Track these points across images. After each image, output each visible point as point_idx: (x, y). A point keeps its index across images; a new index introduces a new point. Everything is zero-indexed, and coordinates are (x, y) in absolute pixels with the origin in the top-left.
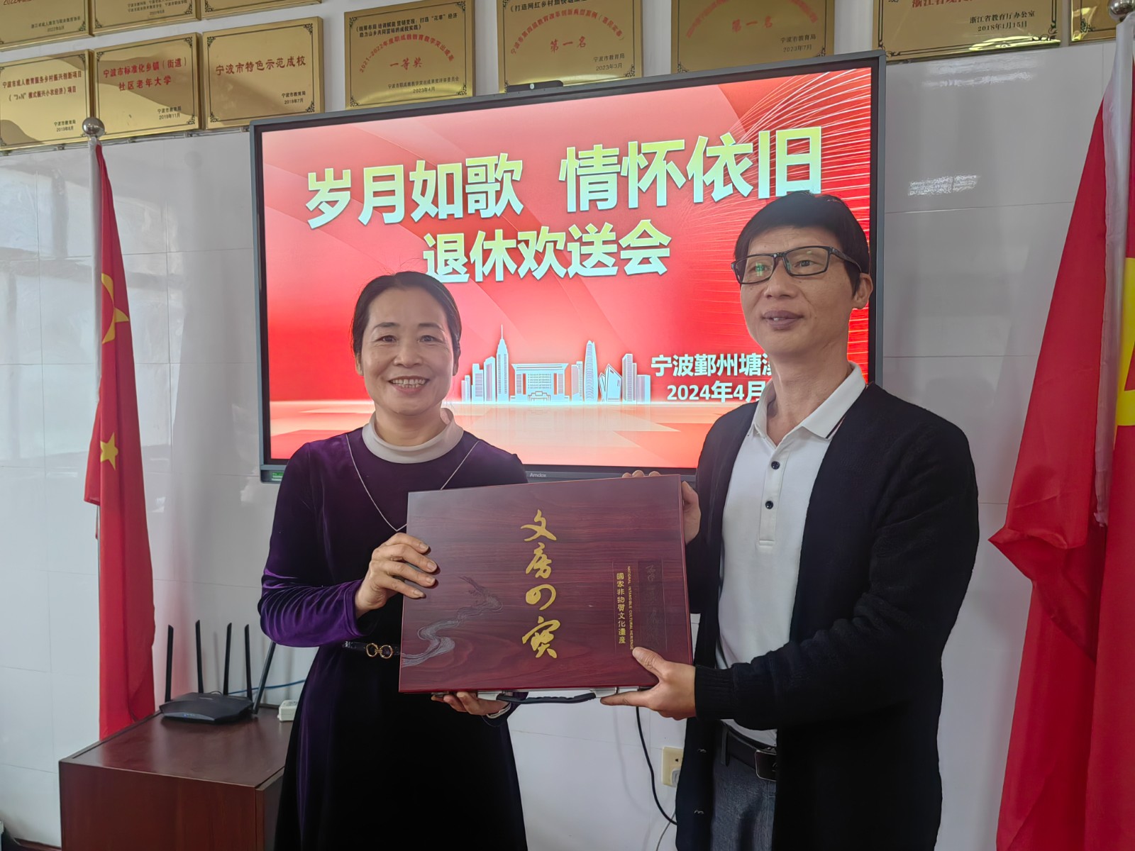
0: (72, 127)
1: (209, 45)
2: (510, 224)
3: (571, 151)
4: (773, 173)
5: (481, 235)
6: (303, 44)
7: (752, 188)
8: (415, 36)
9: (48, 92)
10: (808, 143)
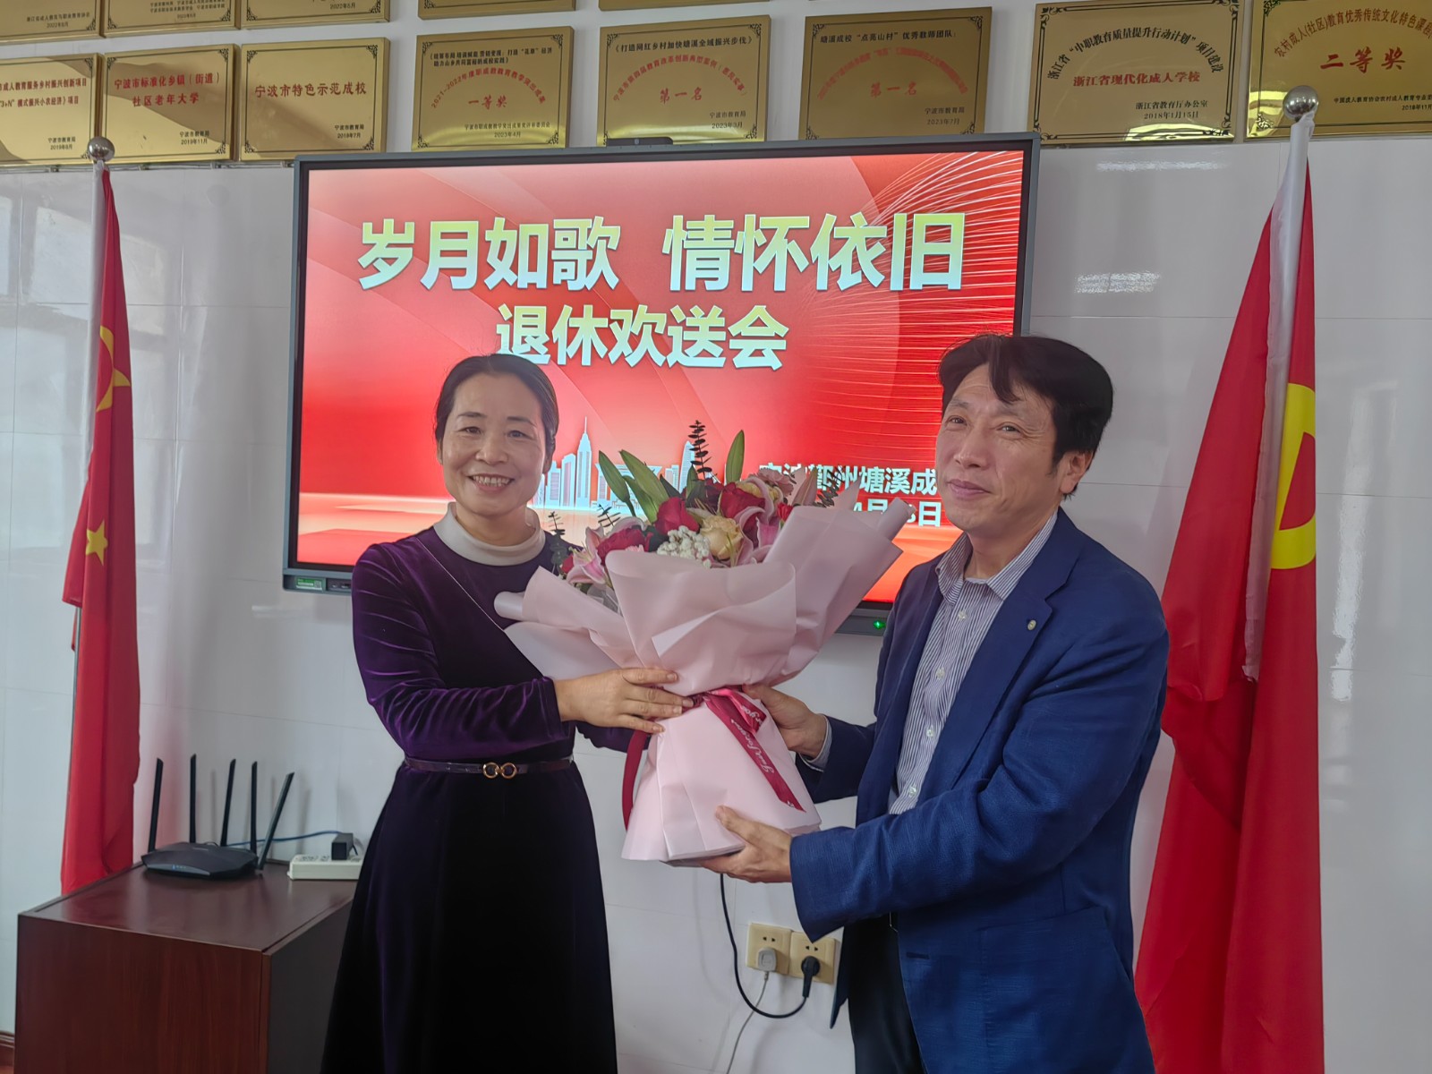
0: (71, 146)
1: (248, 61)
2: (601, 299)
3: (678, 219)
4: (908, 262)
5: (567, 310)
6: (365, 69)
7: (883, 277)
8: (500, 71)
9: (43, 101)
10: (949, 231)
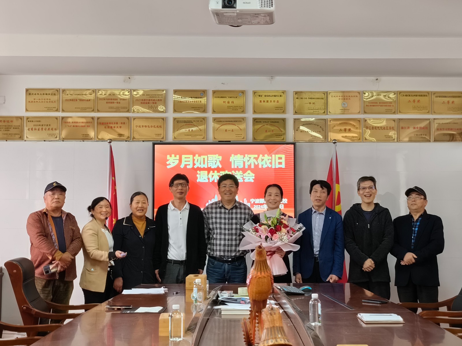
0: (88, 136)
1: (134, 120)
3: (233, 155)
4: (275, 163)
5: (211, 172)
7: (271, 166)
8: (192, 125)
9: (80, 126)
10: (282, 158)
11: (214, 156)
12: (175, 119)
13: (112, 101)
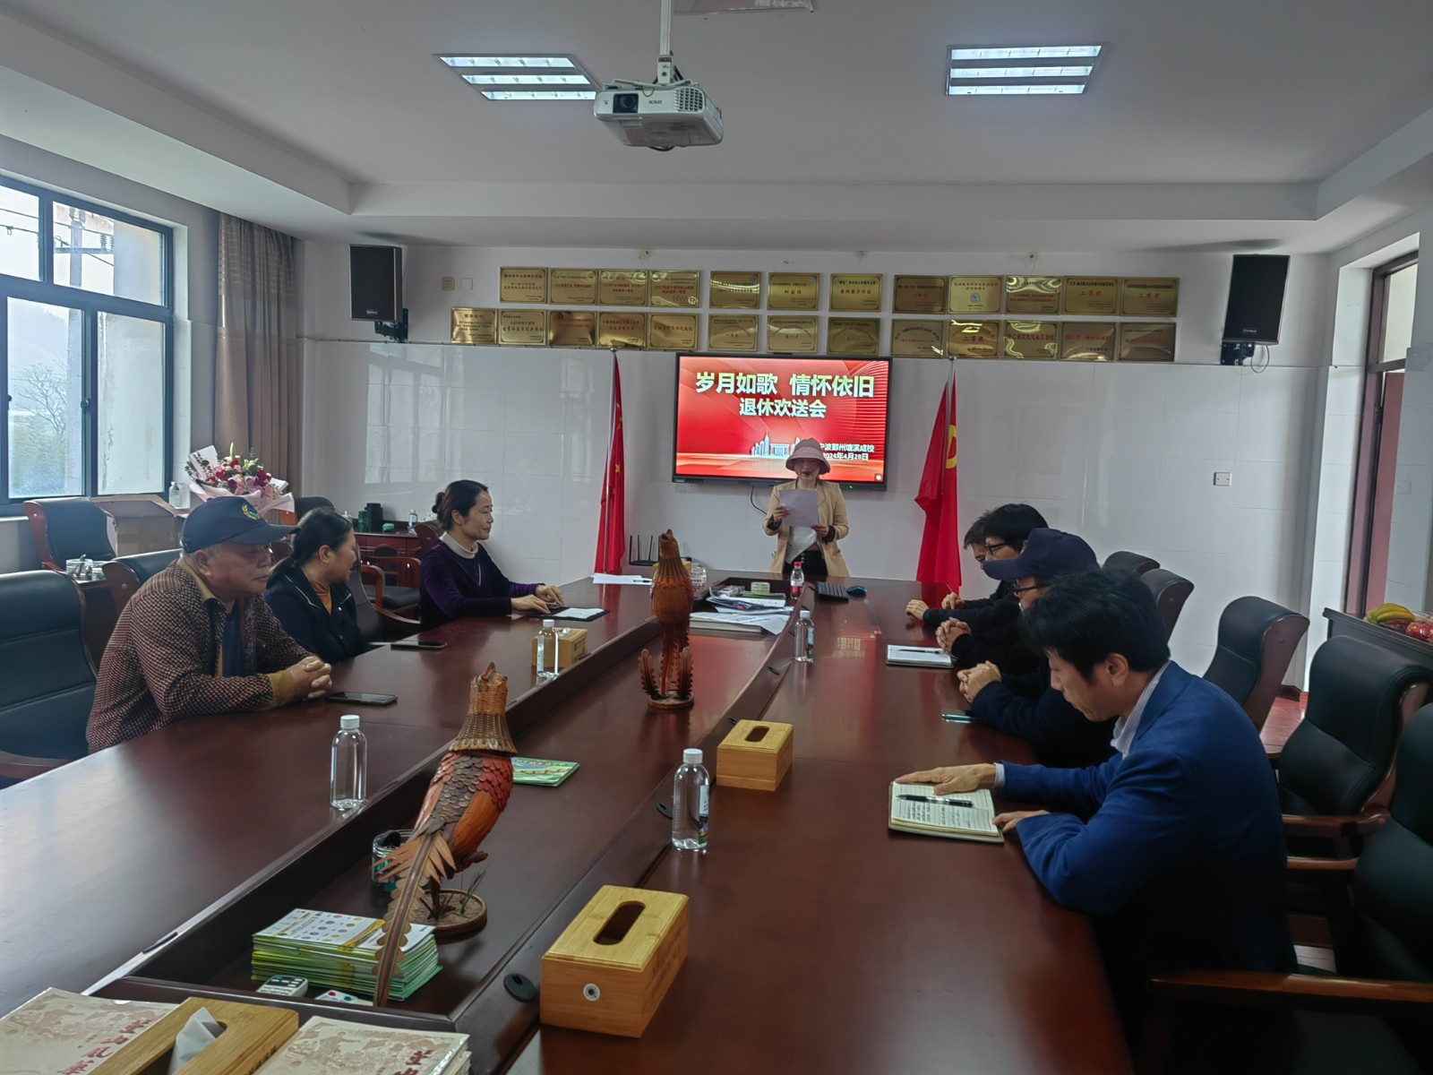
0: (586, 341)
1: (652, 318)
4: (859, 389)
5: (761, 400)
7: (852, 393)
8: (736, 326)
10: (869, 381)
11: (766, 375)
12: (711, 317)
13: (622, 288)
